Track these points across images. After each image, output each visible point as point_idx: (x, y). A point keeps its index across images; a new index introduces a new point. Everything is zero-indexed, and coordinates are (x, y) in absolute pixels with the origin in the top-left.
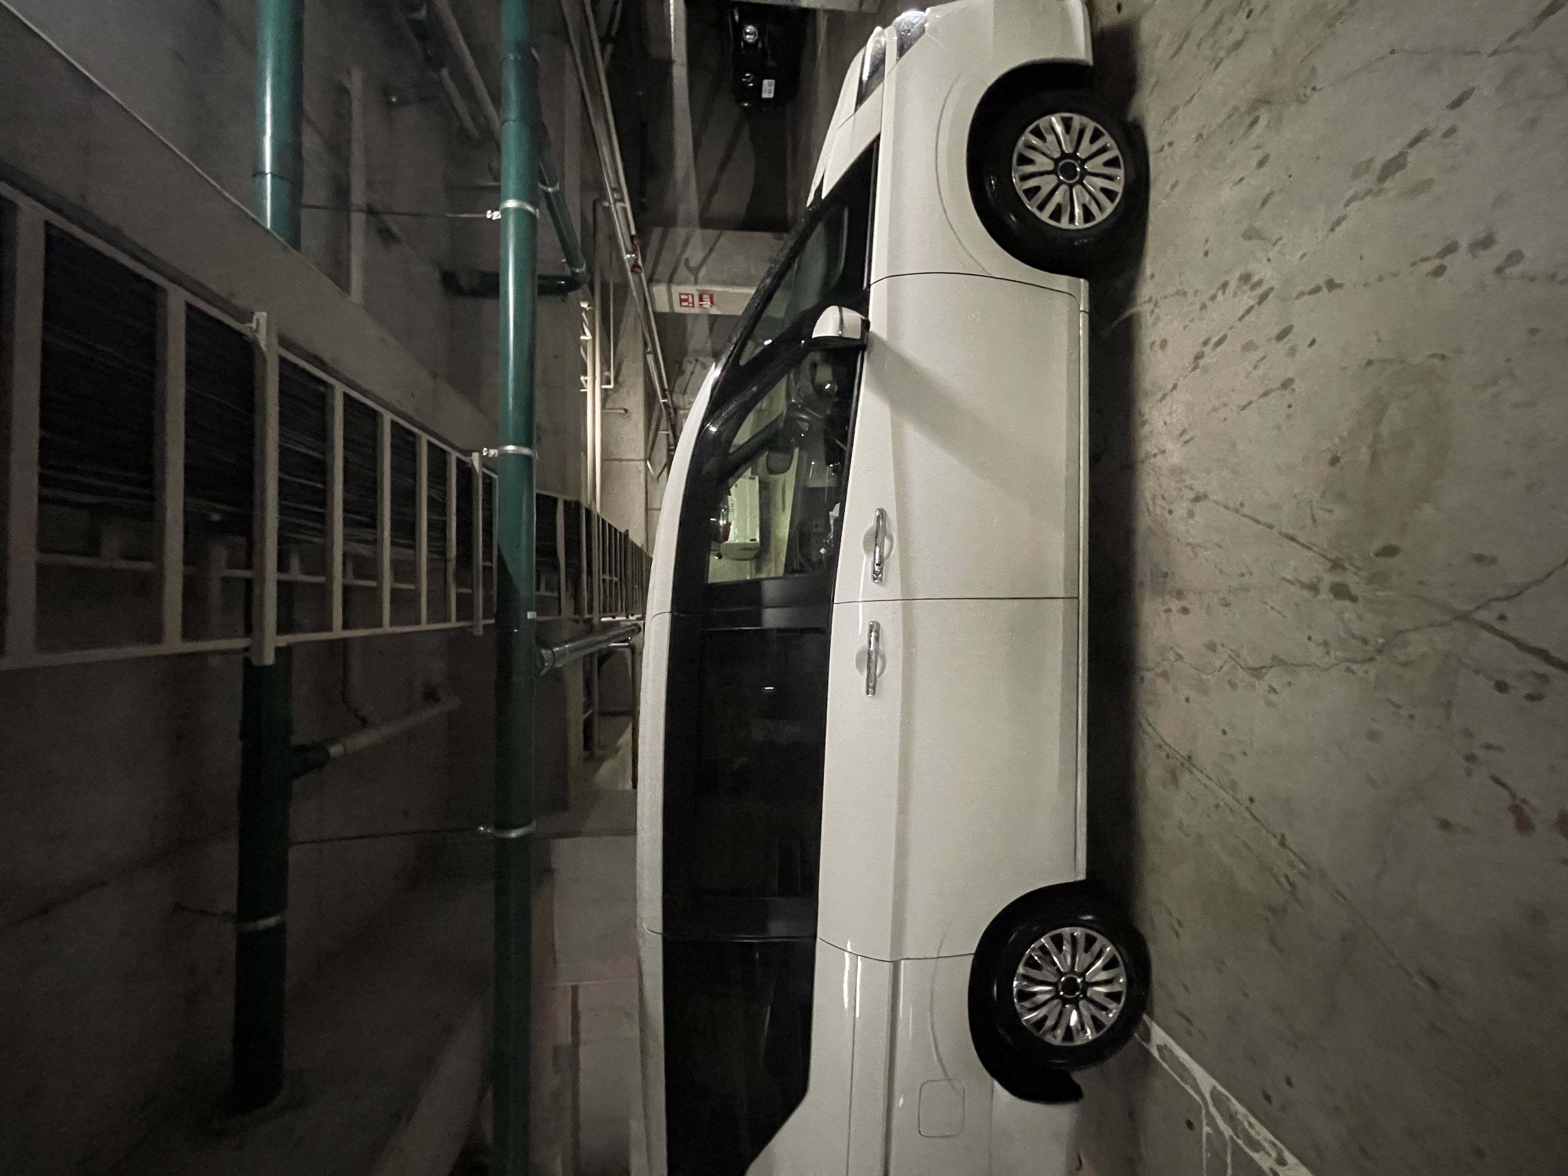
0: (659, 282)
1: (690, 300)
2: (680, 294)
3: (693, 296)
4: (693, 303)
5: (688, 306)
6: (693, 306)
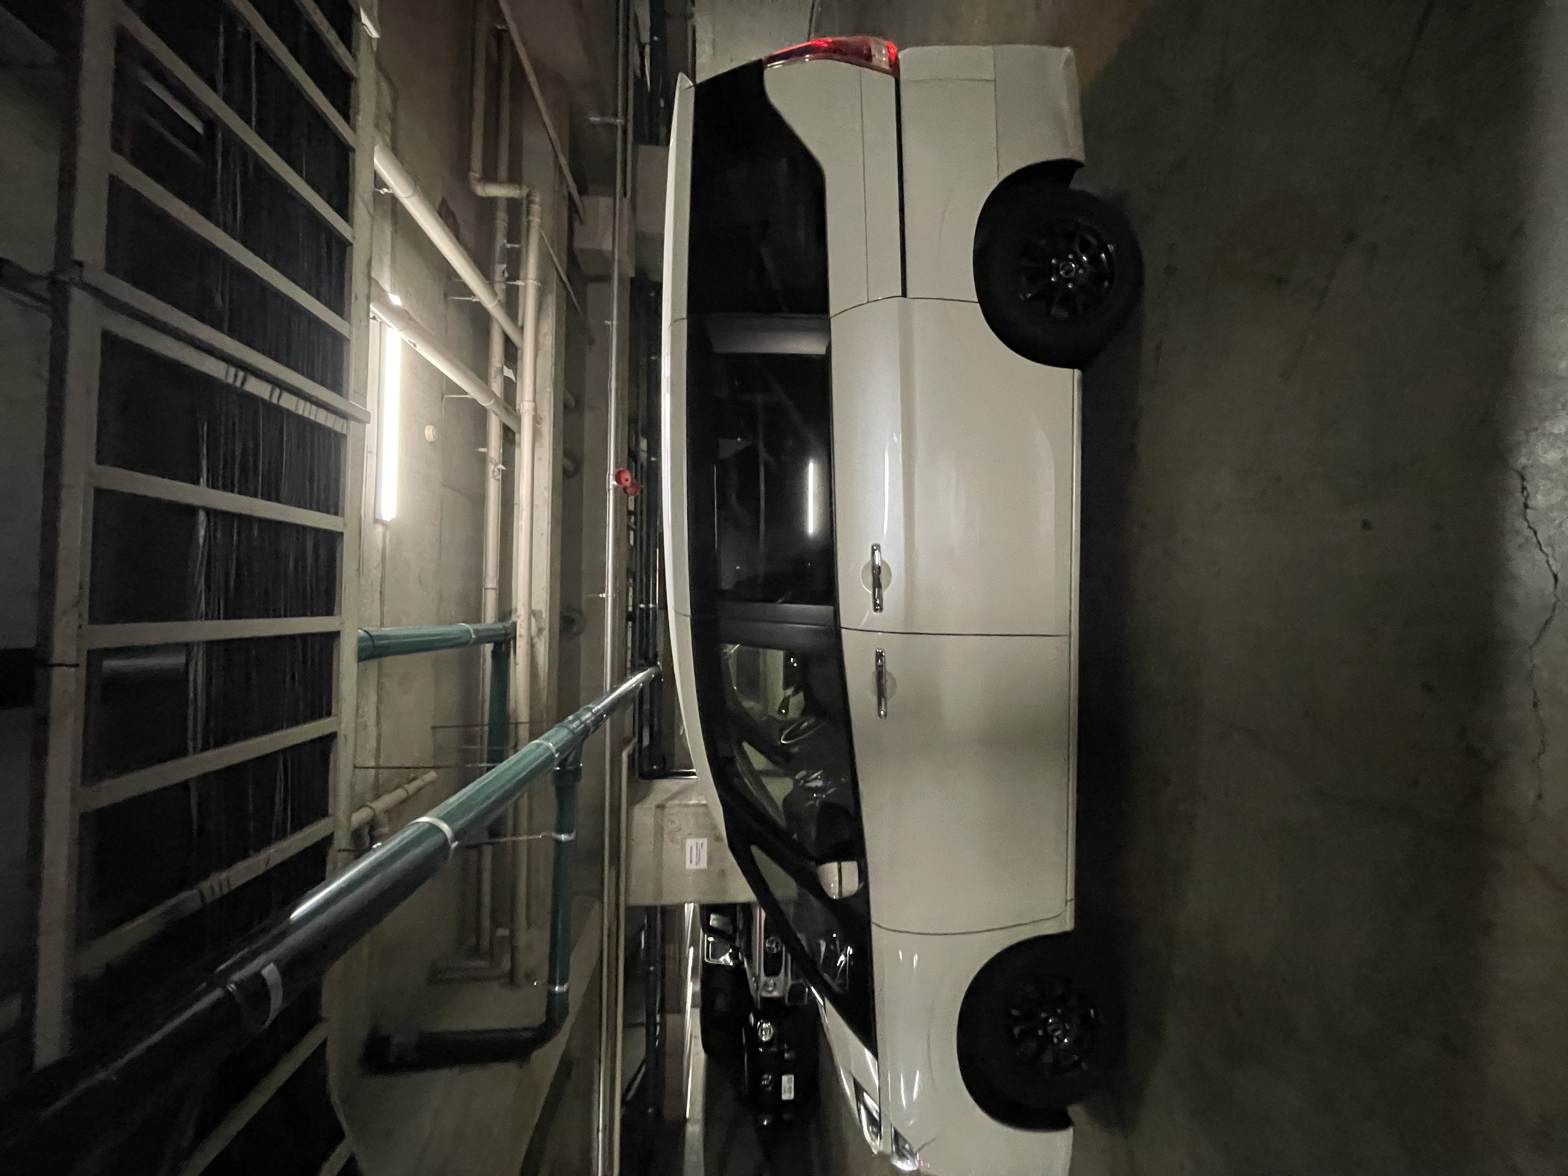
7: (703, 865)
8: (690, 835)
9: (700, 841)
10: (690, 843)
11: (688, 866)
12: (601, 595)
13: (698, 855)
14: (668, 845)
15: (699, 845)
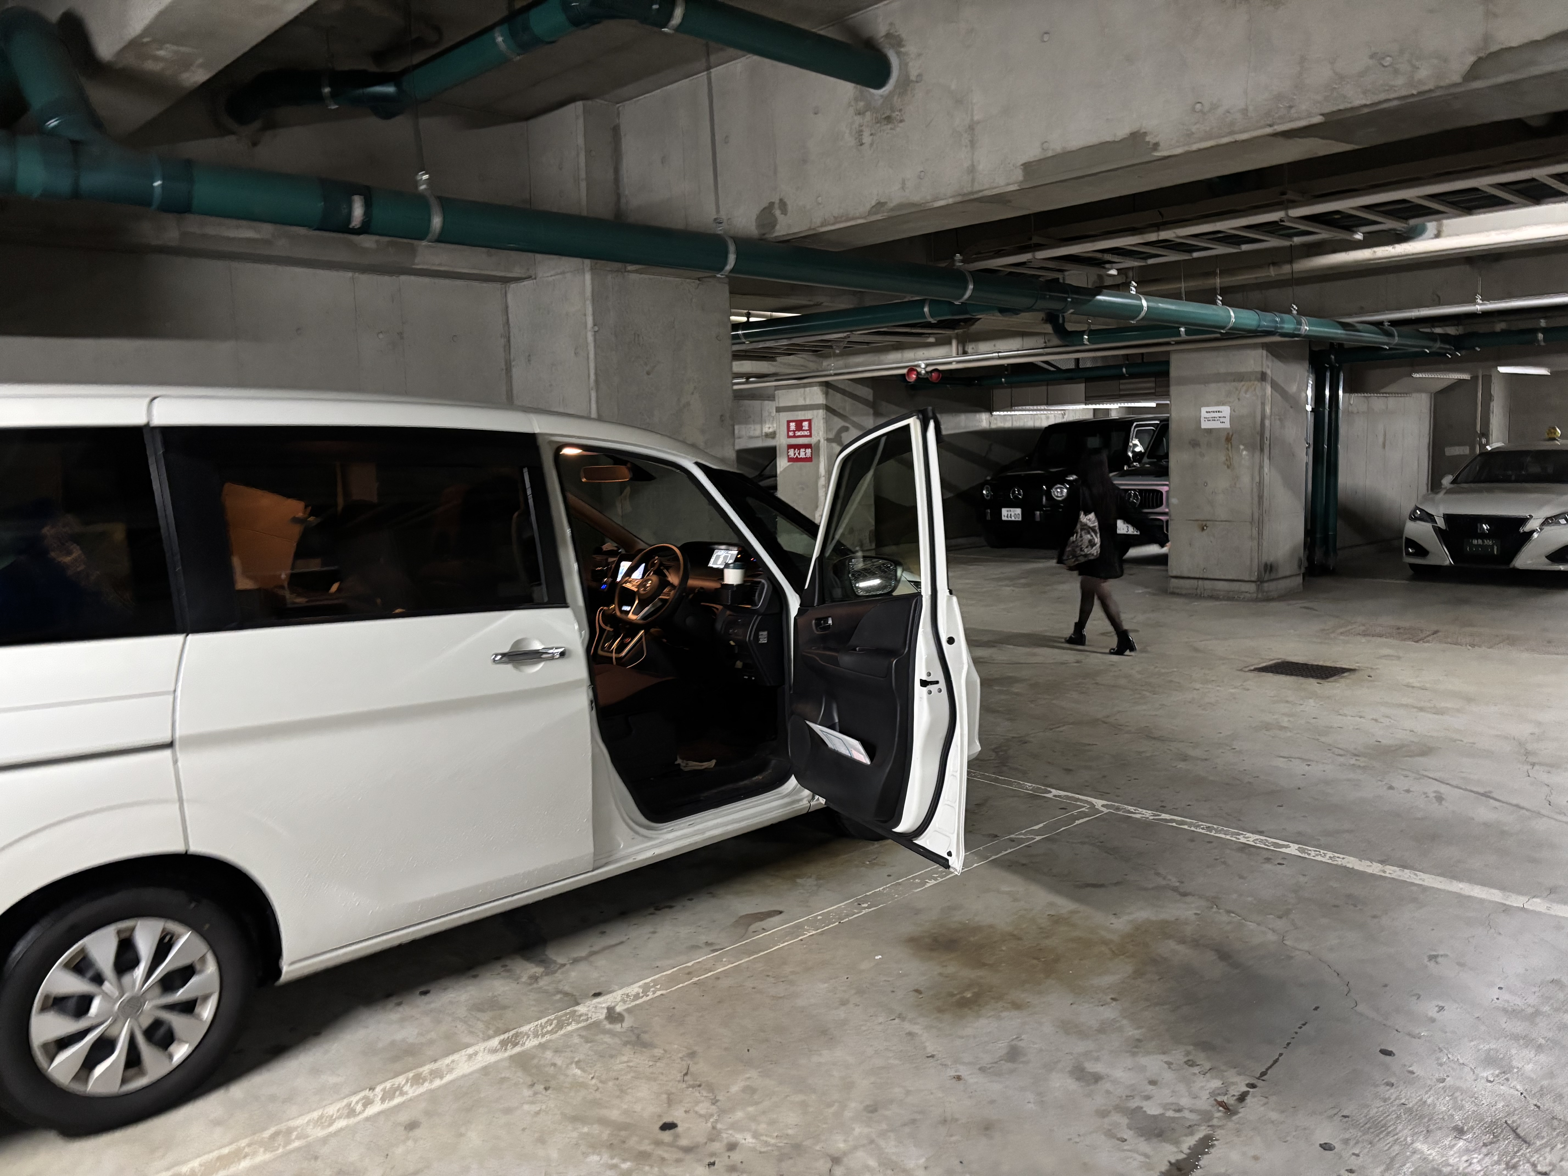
0: (827, 394)
1: (798, 433)
2: (810, 421)
3: (810, 436)
4: (795, 436)
5: (788, 430)
6: (789, 437)
7: (1205, 425)
8: (1233, 410)
9: (1228, 420)
10: (1226, 410)
11: (1204, 410)
13: (1214, 419)
14: (1224, 388)
15: (1222, 420)
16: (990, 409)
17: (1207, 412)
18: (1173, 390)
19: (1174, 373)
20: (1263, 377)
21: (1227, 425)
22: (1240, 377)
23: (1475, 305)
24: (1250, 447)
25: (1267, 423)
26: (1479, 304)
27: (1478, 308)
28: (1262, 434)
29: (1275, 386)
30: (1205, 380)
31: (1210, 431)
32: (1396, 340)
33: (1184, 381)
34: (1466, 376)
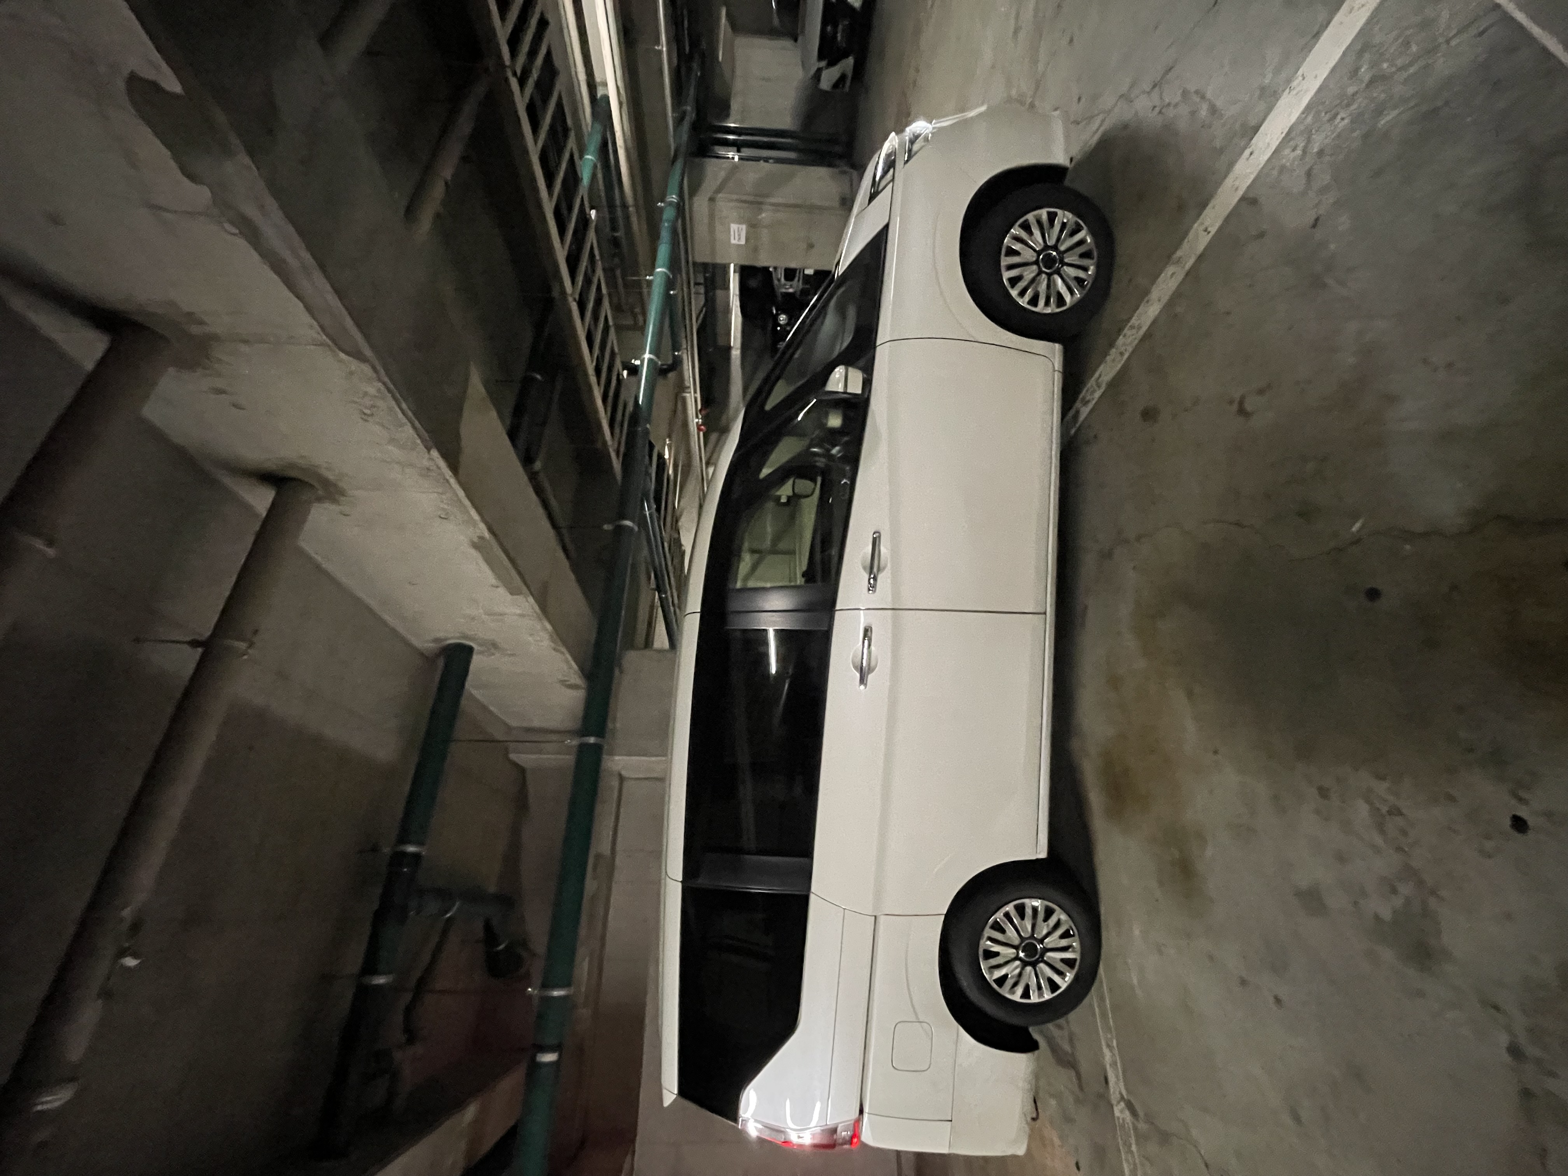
7: (743, 242)
8: (734, 222)
9: (740, 226)
10: (734, 227)
11: (733, 241)
12: (656, 47)
13: (739, 235)
14: (719, 227)
15: (740, 229)
16: (729, 348)
17: (735, 239)
18: (719, 260)
19: (707, 260)
20: (712, 200)
21: (744, 227)
22: (712, 216)
23: (663, 52)
24: (760, 211)
25: (744, 198)
26: (663, 47)
27: (664, 49)
28: (751, 203)
29: (719, 190)
30: (713, 241)
31: (747, 239)
32: (689, 108)
33: (713, 252)
34: (724, 12)
